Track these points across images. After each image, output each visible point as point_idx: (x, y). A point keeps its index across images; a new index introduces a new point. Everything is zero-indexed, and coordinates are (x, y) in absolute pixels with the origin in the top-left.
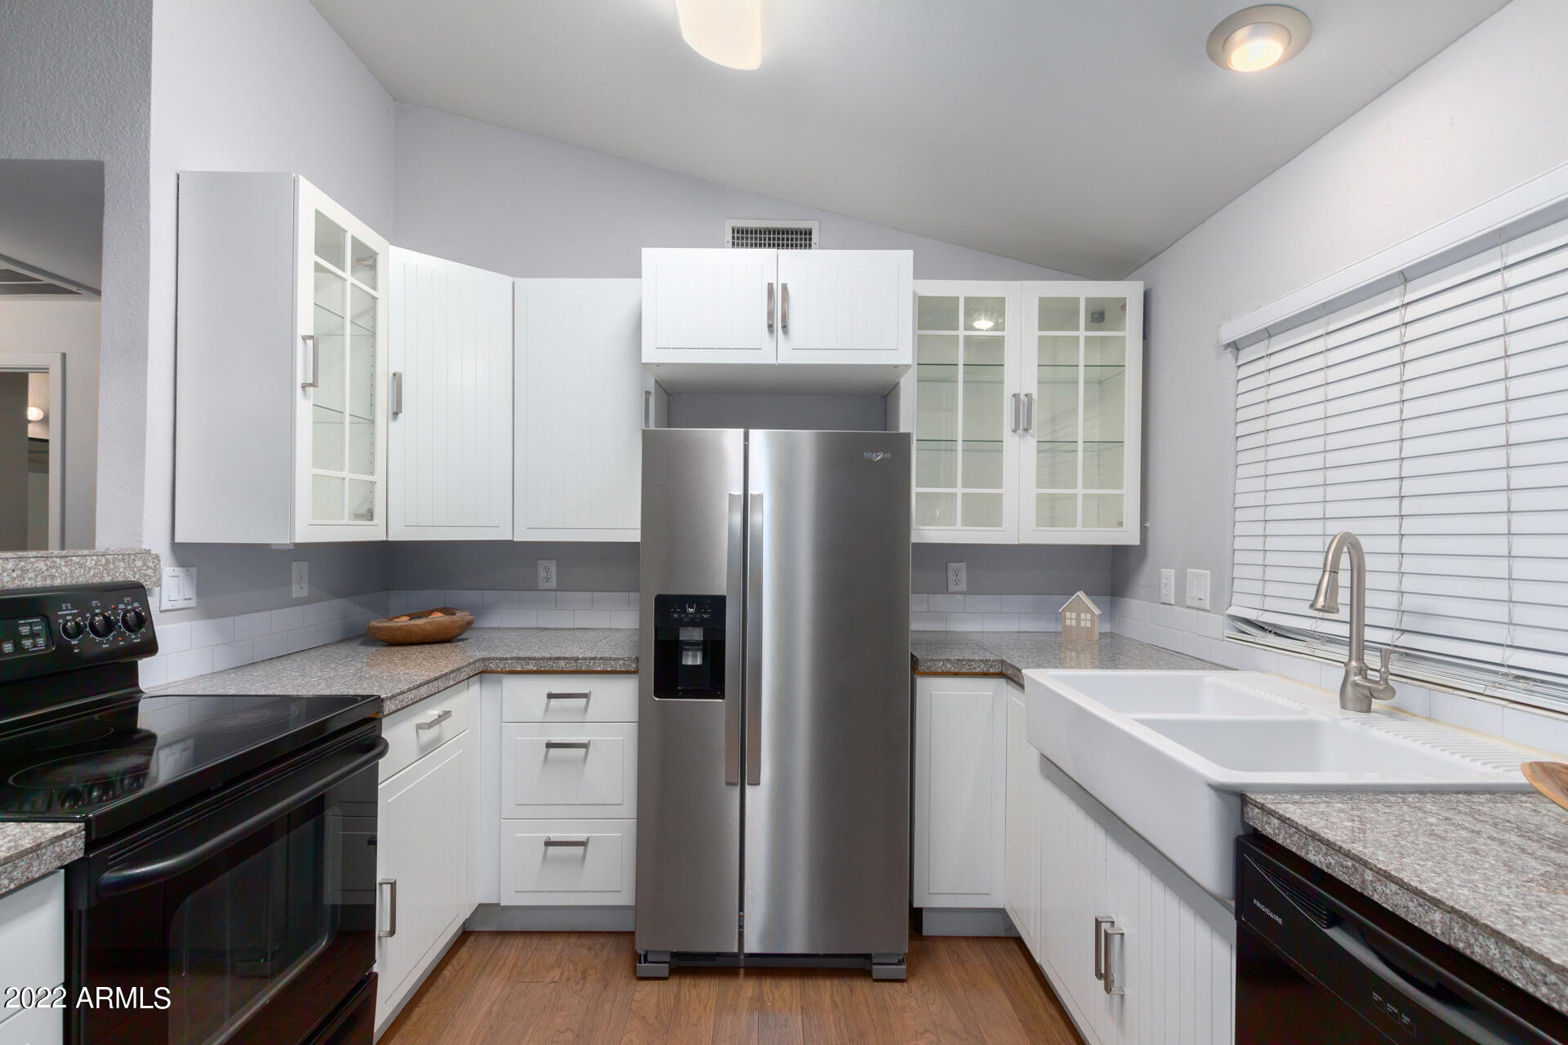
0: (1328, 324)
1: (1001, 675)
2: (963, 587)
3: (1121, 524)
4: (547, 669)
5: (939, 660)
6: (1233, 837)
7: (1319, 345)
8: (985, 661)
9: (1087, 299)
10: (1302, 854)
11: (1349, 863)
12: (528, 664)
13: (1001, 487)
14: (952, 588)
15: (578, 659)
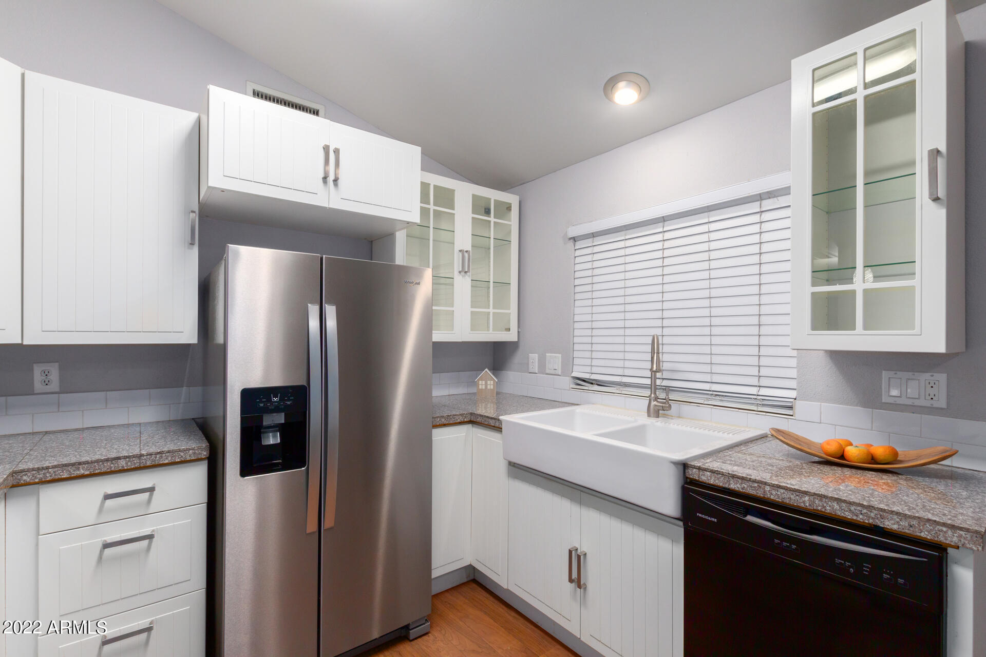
0: (626, 235)
1: (471, 422)
3: (509, 330)
4: (103, 470)
5: (438, 417)
6: (680, 486)
7: (621, 244)
8: (462, 415)
10: (726, 486)
11: (756, 485)
12: (78, 469)
13: (453, 307)
15: (142, 455)
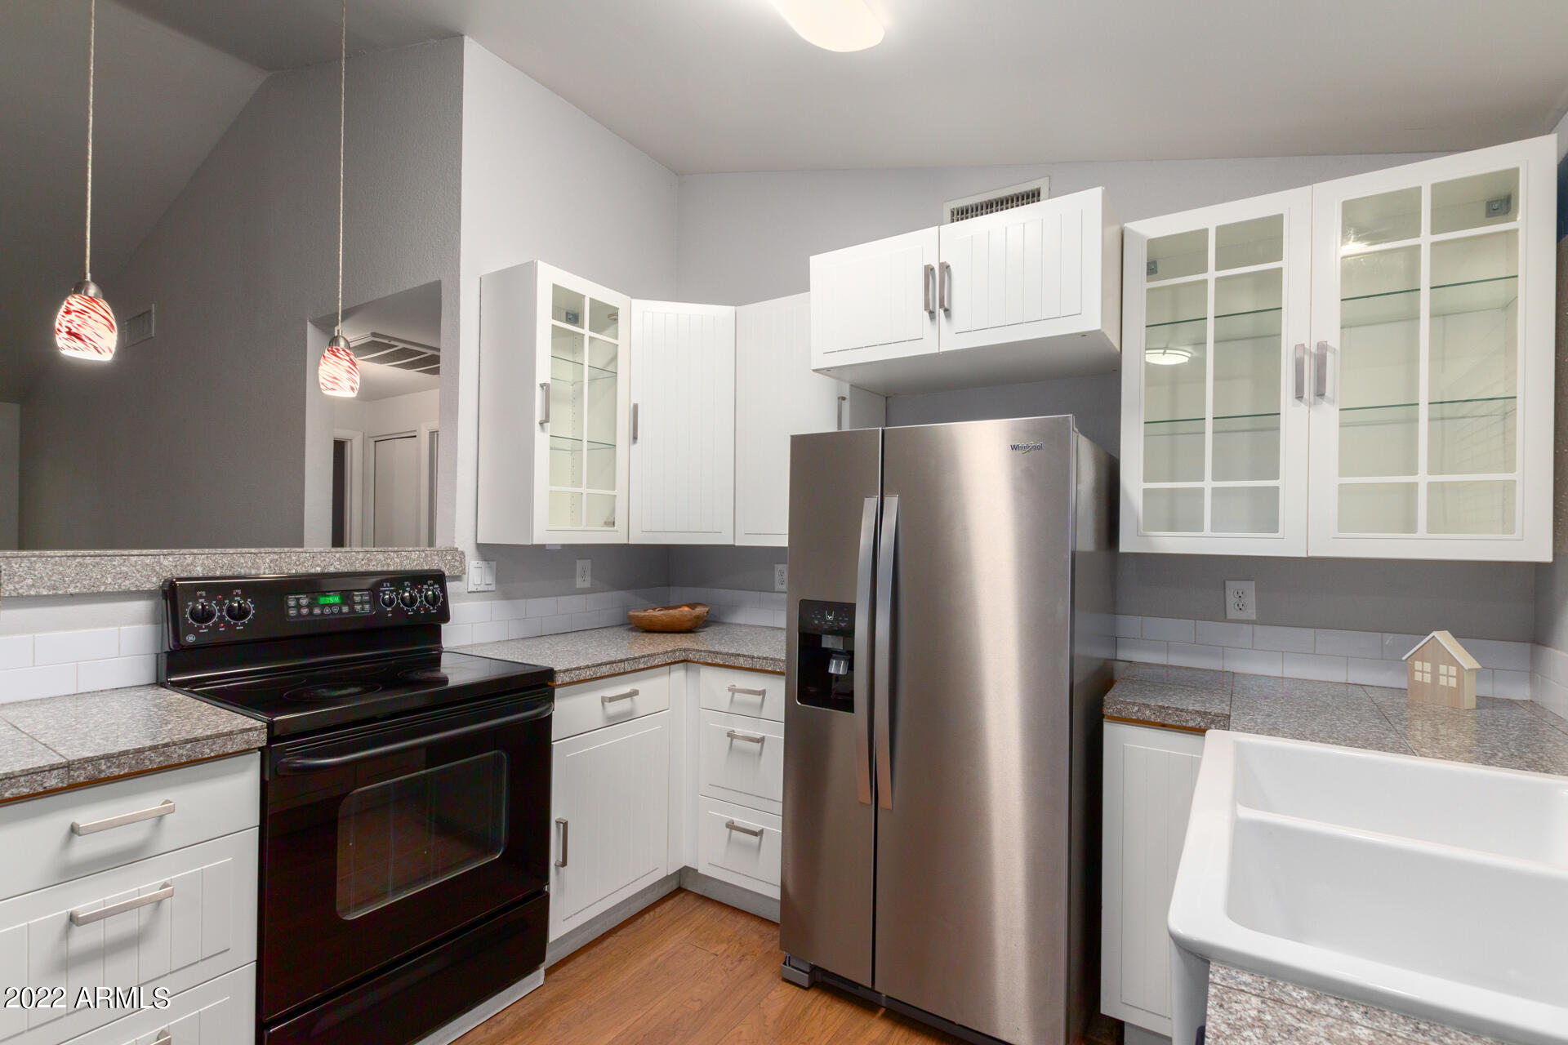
2: (1251, 613)
3: (1510, 528)
4: (730, 664)
8: (1202, 714)
9: (1434, 186)
12: (716, 657)
13: (1276, 477)
14: (1233, 613)
15: (754, 657)
